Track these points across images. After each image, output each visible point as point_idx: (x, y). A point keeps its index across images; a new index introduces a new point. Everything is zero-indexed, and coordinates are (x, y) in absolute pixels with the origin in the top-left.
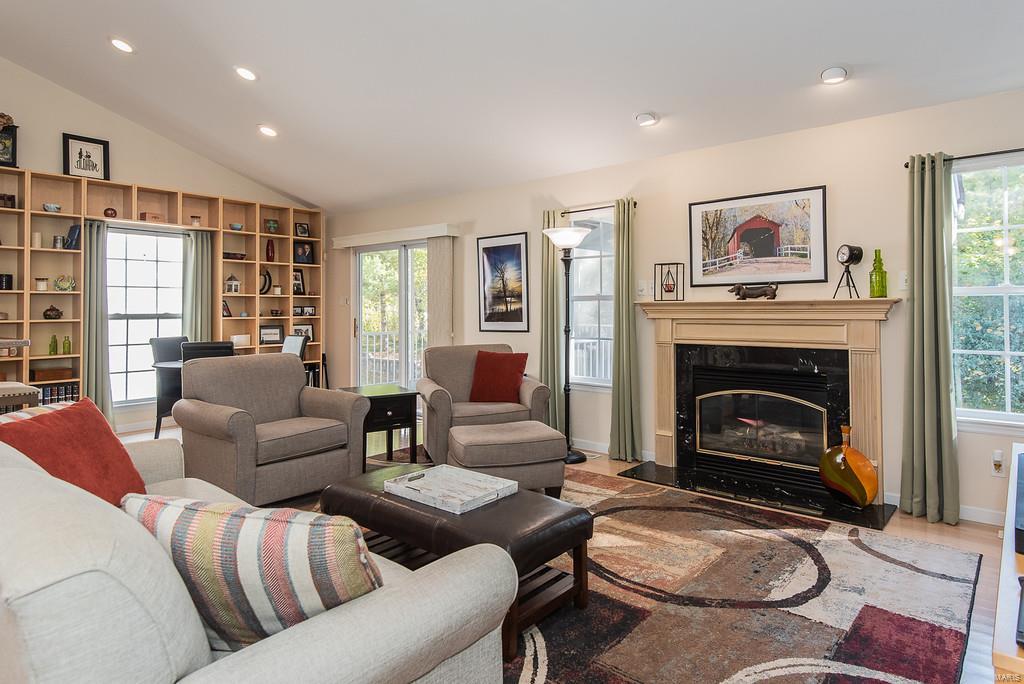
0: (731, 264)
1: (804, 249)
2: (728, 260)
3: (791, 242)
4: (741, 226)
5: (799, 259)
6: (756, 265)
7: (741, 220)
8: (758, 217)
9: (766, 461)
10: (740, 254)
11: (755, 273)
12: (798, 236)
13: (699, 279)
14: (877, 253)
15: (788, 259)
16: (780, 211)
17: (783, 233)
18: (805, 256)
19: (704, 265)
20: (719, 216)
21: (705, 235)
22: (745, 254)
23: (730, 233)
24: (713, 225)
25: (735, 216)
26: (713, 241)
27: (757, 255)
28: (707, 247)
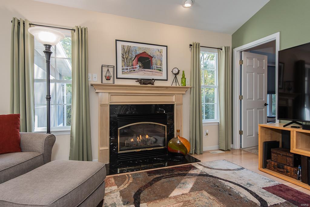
0: (134, 70)
1: (161, 68)
2: (133, 68)
3: (156, 65)
4: (138, 55)
5: (159, 71)
6: (144, 72)
7: (138, 52)
8: (145, 52)
9: (147, 149)
10: (138, 66)
11: (143, 75)
12: (159, 62)
13: (120, 75)
14: (183, 72)
15: (155, 71)
16: (153, 52)
17: (154, 61)
18: (160, 70)
19: (123, 69)
20: (129, 48)
21: (123, 55)
22: (140, 67)
23: (134, 57)
24: (127, 52)
25: (136, 50)
26: (127, 59)
27: (144, 68)
28: (124, 61)
